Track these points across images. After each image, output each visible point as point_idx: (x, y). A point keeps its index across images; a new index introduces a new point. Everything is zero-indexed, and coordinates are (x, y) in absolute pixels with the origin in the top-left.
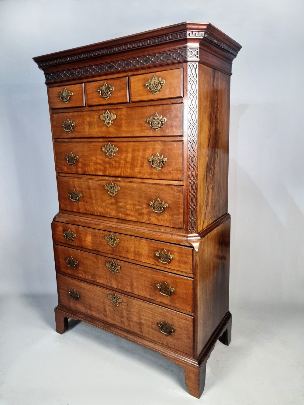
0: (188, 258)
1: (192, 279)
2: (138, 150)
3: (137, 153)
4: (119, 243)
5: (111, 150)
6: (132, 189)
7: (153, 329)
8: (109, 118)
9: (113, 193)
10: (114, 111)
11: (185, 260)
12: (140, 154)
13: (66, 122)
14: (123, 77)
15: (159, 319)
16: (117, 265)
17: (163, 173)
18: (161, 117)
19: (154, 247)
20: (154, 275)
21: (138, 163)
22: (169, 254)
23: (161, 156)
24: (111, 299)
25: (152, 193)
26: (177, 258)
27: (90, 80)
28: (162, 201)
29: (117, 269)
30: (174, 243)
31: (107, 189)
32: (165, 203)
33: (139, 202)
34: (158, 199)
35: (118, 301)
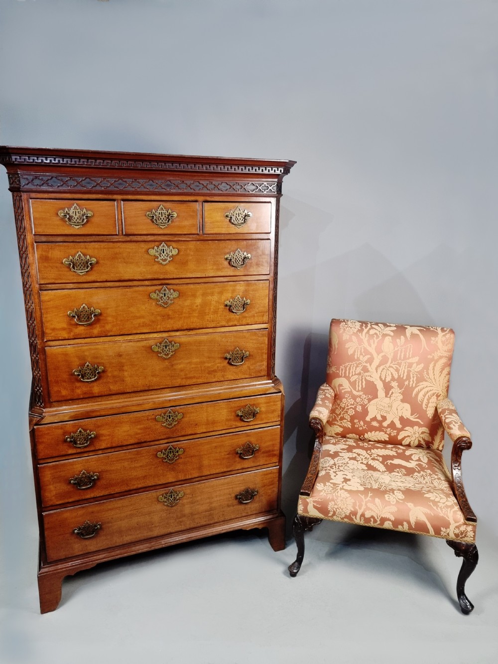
0: (276, 405)
1: (279, 426)
2: (212, 294)
3: (210, 298)
4: (182, 418)
5: (168, 297)
6: (200, 343)
7: (228, 506)
8: (167, 253)
9: (168, 354)
10: (174, 244)
11: (273, 409)
12: (216, 298)
13: (74, 256)
14: (189, 201)
15: (239, 488)
16: (177, 449)
17: (246, 317)
18: (245, 253)
19: (235, 407)
20: (233, 441)
21: (210, 309)
22: (255, 408)
23: (242, 298)
24: (165, 500)
25: (229, 344)
26: (263, 409)
27: (130, 197)
28: (241, 350)
29: (177, 454)
30: (260, 394)
31: (156, 350)
32: (246, 351)
33: (209, 358)
34: (238, 348)
35: (178, 497)
